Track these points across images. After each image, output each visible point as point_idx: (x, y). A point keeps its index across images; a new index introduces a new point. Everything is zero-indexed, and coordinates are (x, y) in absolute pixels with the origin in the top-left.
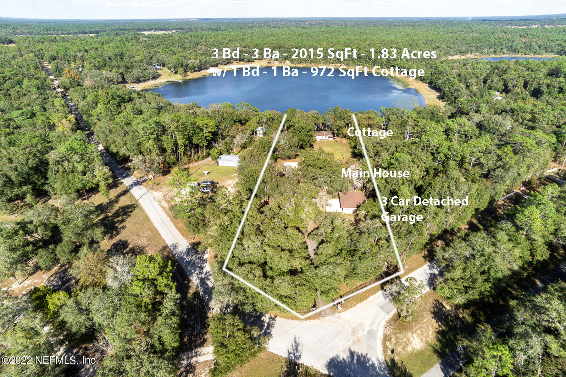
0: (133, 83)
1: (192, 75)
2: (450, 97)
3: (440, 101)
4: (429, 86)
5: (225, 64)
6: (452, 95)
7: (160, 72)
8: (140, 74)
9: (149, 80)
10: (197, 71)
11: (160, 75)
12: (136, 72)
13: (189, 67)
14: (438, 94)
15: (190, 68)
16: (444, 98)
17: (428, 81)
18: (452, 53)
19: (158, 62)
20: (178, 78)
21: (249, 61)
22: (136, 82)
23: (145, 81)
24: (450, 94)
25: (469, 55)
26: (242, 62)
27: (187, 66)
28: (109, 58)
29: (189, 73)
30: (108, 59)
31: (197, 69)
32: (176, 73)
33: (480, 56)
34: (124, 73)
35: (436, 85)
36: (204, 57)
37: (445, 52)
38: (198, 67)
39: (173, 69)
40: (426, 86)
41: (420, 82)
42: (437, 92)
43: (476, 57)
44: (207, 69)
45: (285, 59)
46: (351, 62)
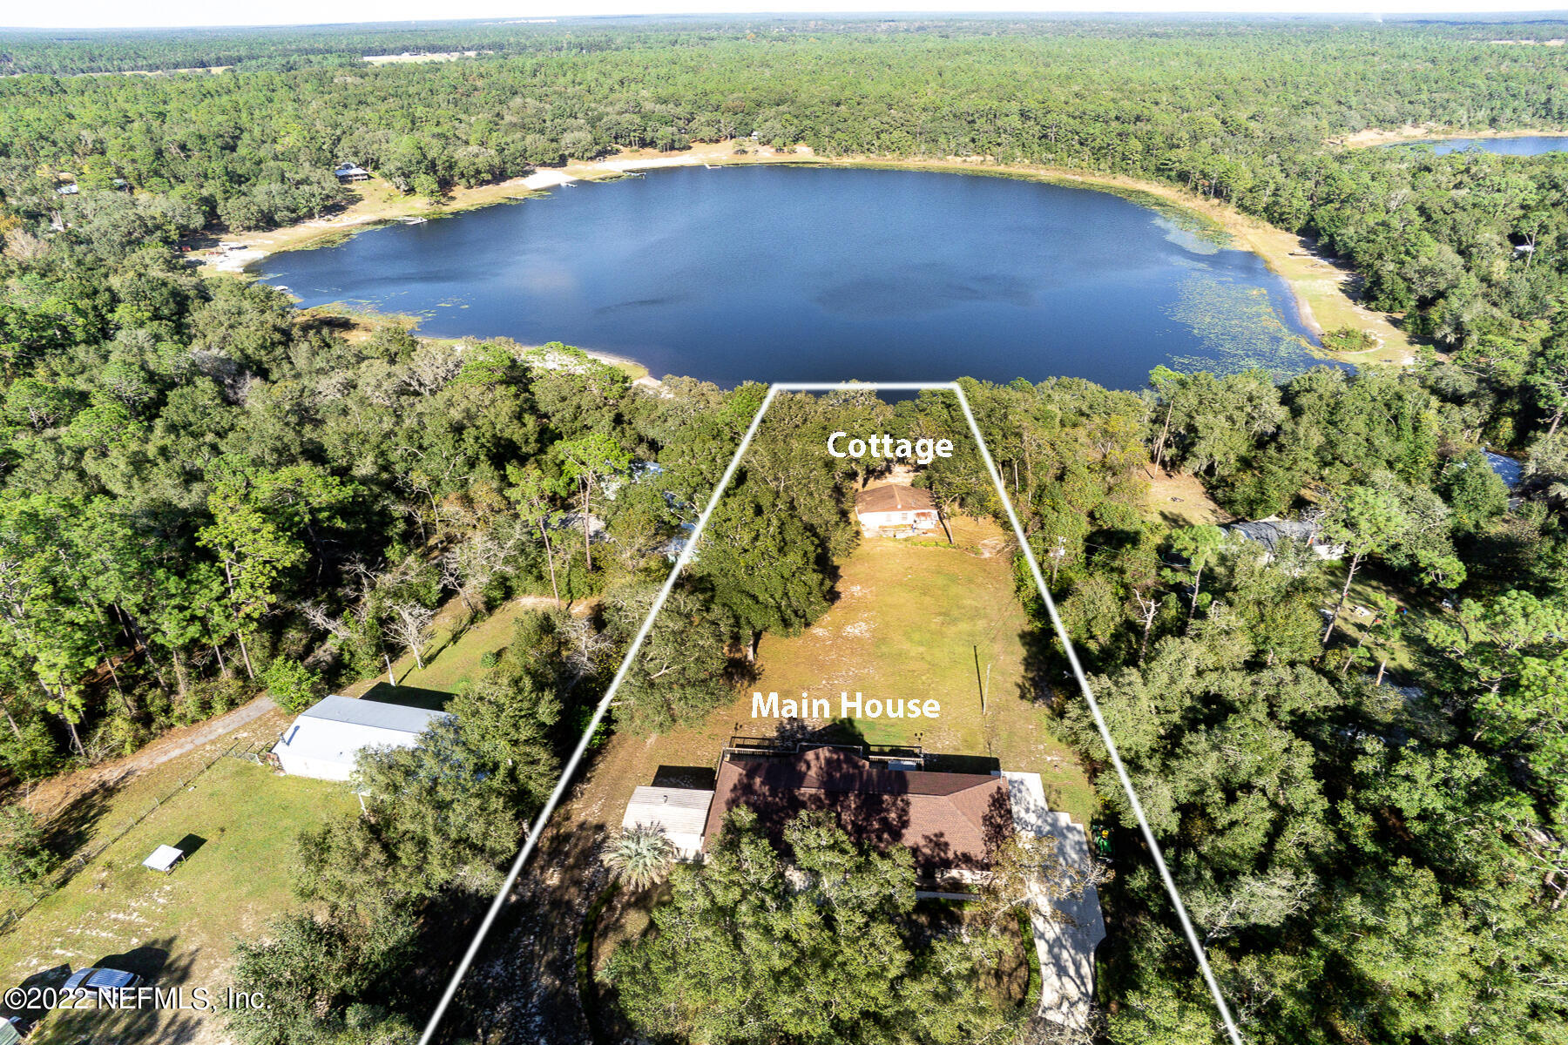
0: (249, 229)
1: (466, 198)
2: (1402, 295)
3: (1360, 309)
4: (1303, 244)
5: (591, 159)
6: (1409, 290)
7: (357, 188)
8: (278, 201)
9: (310, 215)
10: (488, 182)
11: (355, 200)
12: (263, 193)
13: (456, 171)
14: (1342, 276)
15: (462, 175)
16: (1375, 298)
17: (1297, 225)
18: (1353, 123)
19: (356, 154)
20: (417, 208)
21: (672, 148)
22: (257, 228)
23: (295, 221)
24: (1402, 285)
25: (1408, 131)
26: (649, 150)
27: (451, 167)
28: (183, 147)
29: (459, 191)
30: (175, 150)
31: (488, 177)
32: (411, 191)
33: (1446, 133)
34: (219, 197)
35: (1332, 241)
36: (518, 135)
37: (1333, 118)
38: (491, 170)
39: (400, 180)
40: (1291, 241)
41: (1269, 226)
42: (1338, 266)
43: (1434, 137)
44: (525, 174)
45: (796, 141)
46: (1018, 152)
